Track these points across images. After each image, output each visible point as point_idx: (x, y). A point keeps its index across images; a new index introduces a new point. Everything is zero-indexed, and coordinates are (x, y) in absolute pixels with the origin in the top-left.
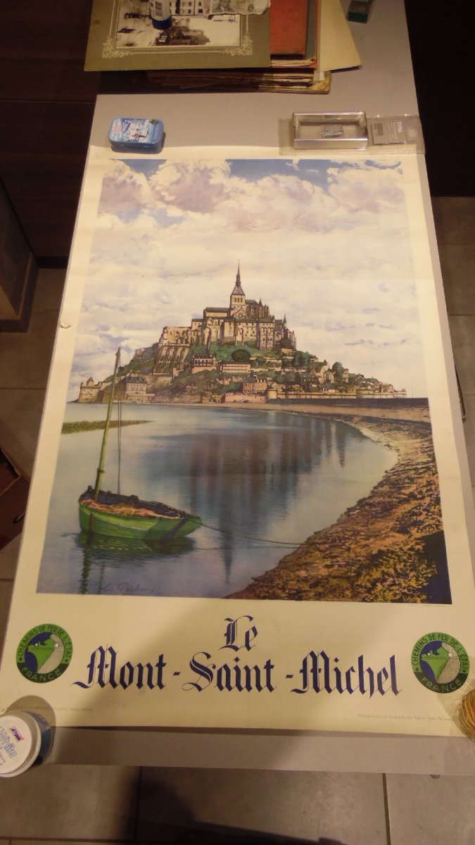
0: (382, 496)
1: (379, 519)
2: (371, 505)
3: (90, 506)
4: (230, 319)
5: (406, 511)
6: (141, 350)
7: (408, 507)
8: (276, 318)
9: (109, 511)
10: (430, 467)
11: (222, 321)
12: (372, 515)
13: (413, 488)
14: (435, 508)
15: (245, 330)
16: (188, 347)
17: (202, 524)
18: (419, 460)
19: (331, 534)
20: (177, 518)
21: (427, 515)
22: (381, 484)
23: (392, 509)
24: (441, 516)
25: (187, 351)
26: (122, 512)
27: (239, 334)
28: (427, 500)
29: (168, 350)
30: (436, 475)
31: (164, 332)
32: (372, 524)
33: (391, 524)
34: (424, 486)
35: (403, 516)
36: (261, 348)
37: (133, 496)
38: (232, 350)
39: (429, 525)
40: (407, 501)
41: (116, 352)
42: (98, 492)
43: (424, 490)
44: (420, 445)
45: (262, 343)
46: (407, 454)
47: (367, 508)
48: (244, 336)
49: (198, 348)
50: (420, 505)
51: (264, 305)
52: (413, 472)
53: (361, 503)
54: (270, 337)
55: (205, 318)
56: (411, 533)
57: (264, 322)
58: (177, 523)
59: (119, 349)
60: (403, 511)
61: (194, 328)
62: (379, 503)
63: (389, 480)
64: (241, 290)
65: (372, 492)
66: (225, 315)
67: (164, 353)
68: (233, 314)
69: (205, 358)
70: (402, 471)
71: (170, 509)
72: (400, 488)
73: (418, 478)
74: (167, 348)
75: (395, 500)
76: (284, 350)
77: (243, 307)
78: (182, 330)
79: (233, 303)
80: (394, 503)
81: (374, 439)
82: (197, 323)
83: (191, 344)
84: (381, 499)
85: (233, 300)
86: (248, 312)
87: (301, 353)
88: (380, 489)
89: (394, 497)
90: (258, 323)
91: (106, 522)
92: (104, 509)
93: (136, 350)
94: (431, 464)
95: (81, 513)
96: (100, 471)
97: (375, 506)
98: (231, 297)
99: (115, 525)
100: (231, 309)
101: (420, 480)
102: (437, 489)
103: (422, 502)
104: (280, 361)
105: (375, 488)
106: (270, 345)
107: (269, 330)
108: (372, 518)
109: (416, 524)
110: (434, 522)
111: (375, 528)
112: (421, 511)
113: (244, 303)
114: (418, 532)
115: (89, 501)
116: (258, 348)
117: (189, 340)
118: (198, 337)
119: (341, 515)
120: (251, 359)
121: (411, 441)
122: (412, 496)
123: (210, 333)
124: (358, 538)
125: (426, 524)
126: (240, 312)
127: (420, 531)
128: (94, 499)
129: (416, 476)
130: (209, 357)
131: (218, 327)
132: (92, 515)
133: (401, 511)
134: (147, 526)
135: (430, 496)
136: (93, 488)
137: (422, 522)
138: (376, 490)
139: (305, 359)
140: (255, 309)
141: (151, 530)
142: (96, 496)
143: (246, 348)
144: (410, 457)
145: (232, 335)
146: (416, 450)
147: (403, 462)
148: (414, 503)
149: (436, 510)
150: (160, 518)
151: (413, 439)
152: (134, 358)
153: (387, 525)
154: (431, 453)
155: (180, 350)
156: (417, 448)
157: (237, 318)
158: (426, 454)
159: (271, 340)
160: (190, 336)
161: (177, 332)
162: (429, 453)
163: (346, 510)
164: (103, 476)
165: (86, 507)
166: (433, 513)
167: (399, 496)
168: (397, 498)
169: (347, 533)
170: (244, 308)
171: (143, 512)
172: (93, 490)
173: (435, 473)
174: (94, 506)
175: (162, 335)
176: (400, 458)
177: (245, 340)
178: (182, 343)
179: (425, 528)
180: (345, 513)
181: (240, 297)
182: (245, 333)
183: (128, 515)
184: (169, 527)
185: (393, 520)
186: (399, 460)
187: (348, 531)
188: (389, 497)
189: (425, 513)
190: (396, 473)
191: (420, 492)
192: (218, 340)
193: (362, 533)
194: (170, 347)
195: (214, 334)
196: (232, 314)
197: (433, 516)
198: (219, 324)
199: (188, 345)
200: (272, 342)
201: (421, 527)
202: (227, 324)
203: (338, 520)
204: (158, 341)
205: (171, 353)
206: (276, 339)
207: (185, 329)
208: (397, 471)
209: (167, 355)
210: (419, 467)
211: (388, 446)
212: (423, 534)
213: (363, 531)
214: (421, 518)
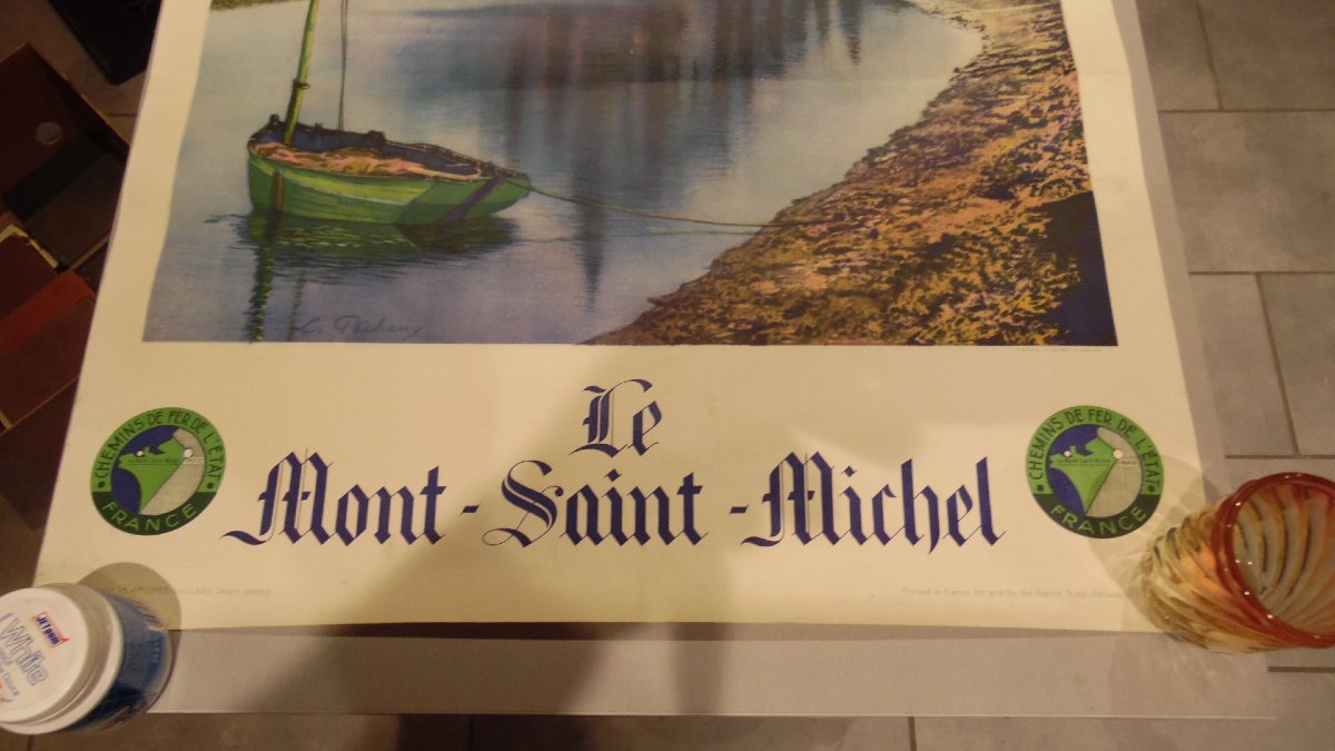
0: (946, 121)
1: (942, 171)
2: (923, 142)
3: (275, 156)
5: (1005, 151)
7: (1008, 144)
9: (316, 166)
10: (1059, 58)
12: (927, 163)
13: (1019, 103)
14: (1070, 145)
17: (531, 189)
18: (1031, 46)
19: (831, 202)
20: (475, 176)
21: (1052, 159)
22: (945, 96)
23: (971, 148)
24: (1085, 161)
26: (347, 167)
28: (1053, 129)
30: (1070, 76)
32: (926, 181)
33: (971, 180)
34: (1044, 99)
35: (998, 164)
37: (372, 133)
39: (1059, 181)
40: (1005, 131)
42: (292, 127)
43: (1046, 106)
44: (1033, 16)
46: (1003, 35)
47: (913, 147)
50: (1037, 139)
52: (1017, 70)
53: (900, 137)
56: (1017, 198)
58: (475, 187)
60: (998, 153)
62: (941, 137)
63: (964, 86)
65: (926, 113)
70: (994, 67)
71: (459, 159)
72: (990, 105)
73: (1028, 81)
75: (978, 129)
80: (976, 135)
81: (926, 8)
84: (946, 128)
88: (943, 106)
89: (975, 124)
91: (311, 190)
92: (306, 162)
94: (1059, 53)
95: (254, 174)
96: (298, 85)
97: (932, 144)
99: (332, 195)
101: (1034, 87)
102: (1074, 103)
103: (1041, 132)
105: (932, 104)
108: (926, 169)
109: (1028, 179)
110: (1069, 173)
111: (931, 190)
112: (1039, 151)
114: (1032, 195)
115: (271, 145)
119: (856, 164)
121: (1011, 9)
122: (1017, 120)
124: (895, 210)
125: (1051, 178)
127: (1037, 193)
128: (281, 140)
129: (1024, 77)
132: (276, 174)
133: (991, 154)
134: (406, 195)
135: (1060, 118)
136: (282, 118)
137: (1042, 175)
138: (933, 110)
141: (413, 202)
142: (288, 135)
144: (1011, 40)
146: (1022, 27)
147: (996, 51)
148: (1022, 135)
149: (1073, 149)
150: (436, 178)
151: (1015, 5)
153: (960, 182)
154: (1060, 31)
156: (1026, 23)
158: (1047, 33)
162: (1054, 31)
163: (865, 154)
164: (305, 97)
165: (265, 158)
166: (1067, 155)
167: (987, 121)
168: (982, 125)
169: (870, 200)
171: (395, 165)
172: (280, 123)
173: (1070, 70)
174: (283, 155)
176: (987, 43)
179: (1048, 186)
180: (864, 159)
183: (362, 173)
184: (457, 197)
185: (973, 171)
186: (985, 47)
187: (871, 196)
188: (964, 122)
189: (1048, 155)
190: (980, 73)
191: (1037, 112)
193: (905, 200)
197: (1067, 162)
201: (1040, 185)
203: (849, 174)
208: (982, 69)
210: (1033, 59)
211: (959, 19)
212: (1046, 200)
213: (906, 196)
214: (1040, 166)
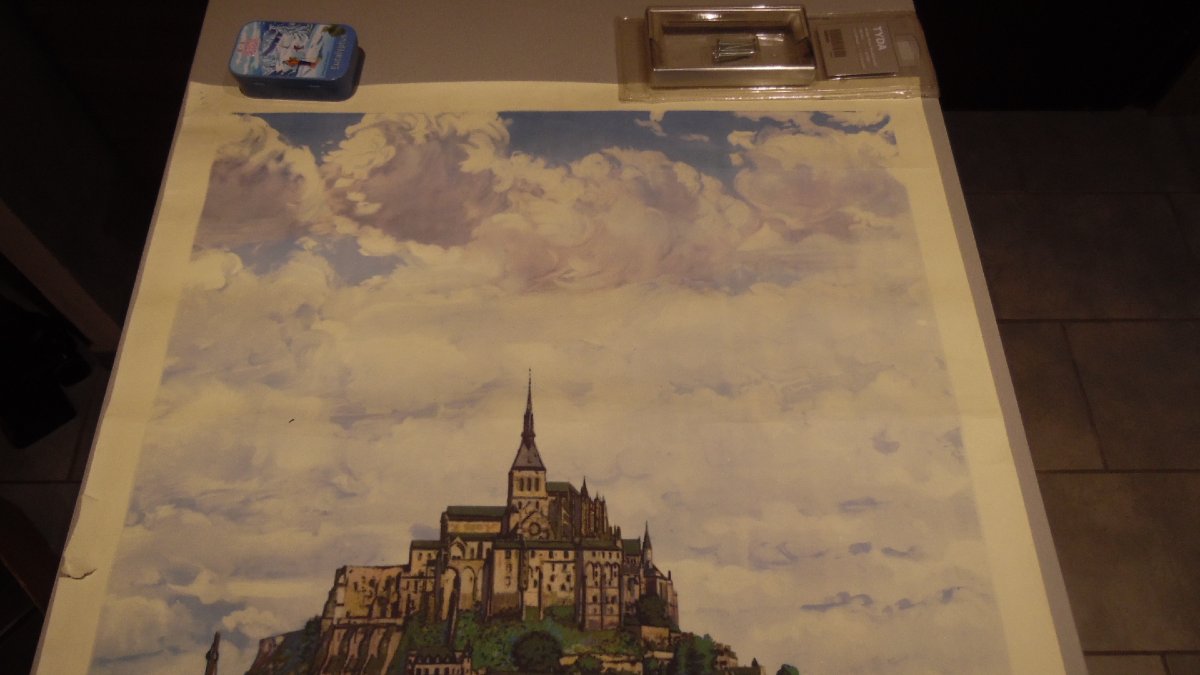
4: (507, 539)
6: (273, 639)
8: (625, 535)
11: (487, 545)
15: (547, 570)
16: (400, 628)
25: (396, 638)
27: (531, 584)
29: (347, 638)
31: (337, 584)
36: (587, 626)
38: (513, 633)
41: (207, 648)
45: (590, 609)
48: (545, 590)
49: (425, 629)
51: (593, 499)
54: (612, 592)
55: (446, 538)
57: (593, 549)
59: (217, 638)
61: (415, 571)
64: (537, 455)
66: (495, 528)
67: (335, 647)
68: (516, 527)
69: (443, 662)
74: (343, 631)
76: (649, 632)
77: (542, 502)
78: (387, 573)
79: (516, 492)
82: (425, 553)
83: (408, 619)
85: (516, 484)
86: (553, 519)
87: (690, 637)
90: (579, 549)
93: (262, 642)
98: (511, 474)
100: (510, 510)
104: (639, 667)
106: (612, 619)
107: (607, 571)
113: (542, 492)
116: (581, 627)
117: (403, 607)
118: (425, 595)
120: (564, 661)
123: (457, 582)
126: (534, 518)
130: (453, 661)
131: (477, 565)
139: (703, 656)
140: (571, 508)
143: (549, 626)
145: (513, 589)
152: (255, 666)
155: (377, 637)
157: (526, 535)
159: (614, 598)
160: (404, 595)
161: (372, 583)
170: (544, 505)
175: (332, 594)
177: (547, 603)
178: (383, 615)
181: (532, 474)
182: (546, 581)
192: (478, 604)
194: (351, 629)
195: (466, 588)
196: (512, 525)
198: (479, 557)
199: (399, 622)
200: (615, 608)
202: (500, 555)
204: (320, 614)
205: (354, 649)
206: (627, 597)
207: (394, 573)
209: (343, 654)
